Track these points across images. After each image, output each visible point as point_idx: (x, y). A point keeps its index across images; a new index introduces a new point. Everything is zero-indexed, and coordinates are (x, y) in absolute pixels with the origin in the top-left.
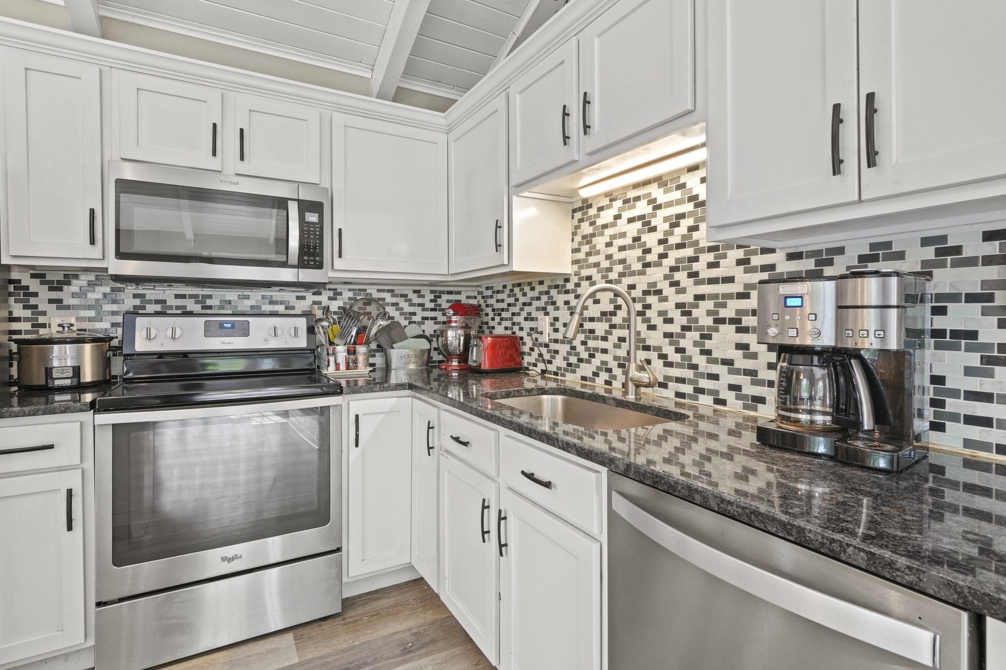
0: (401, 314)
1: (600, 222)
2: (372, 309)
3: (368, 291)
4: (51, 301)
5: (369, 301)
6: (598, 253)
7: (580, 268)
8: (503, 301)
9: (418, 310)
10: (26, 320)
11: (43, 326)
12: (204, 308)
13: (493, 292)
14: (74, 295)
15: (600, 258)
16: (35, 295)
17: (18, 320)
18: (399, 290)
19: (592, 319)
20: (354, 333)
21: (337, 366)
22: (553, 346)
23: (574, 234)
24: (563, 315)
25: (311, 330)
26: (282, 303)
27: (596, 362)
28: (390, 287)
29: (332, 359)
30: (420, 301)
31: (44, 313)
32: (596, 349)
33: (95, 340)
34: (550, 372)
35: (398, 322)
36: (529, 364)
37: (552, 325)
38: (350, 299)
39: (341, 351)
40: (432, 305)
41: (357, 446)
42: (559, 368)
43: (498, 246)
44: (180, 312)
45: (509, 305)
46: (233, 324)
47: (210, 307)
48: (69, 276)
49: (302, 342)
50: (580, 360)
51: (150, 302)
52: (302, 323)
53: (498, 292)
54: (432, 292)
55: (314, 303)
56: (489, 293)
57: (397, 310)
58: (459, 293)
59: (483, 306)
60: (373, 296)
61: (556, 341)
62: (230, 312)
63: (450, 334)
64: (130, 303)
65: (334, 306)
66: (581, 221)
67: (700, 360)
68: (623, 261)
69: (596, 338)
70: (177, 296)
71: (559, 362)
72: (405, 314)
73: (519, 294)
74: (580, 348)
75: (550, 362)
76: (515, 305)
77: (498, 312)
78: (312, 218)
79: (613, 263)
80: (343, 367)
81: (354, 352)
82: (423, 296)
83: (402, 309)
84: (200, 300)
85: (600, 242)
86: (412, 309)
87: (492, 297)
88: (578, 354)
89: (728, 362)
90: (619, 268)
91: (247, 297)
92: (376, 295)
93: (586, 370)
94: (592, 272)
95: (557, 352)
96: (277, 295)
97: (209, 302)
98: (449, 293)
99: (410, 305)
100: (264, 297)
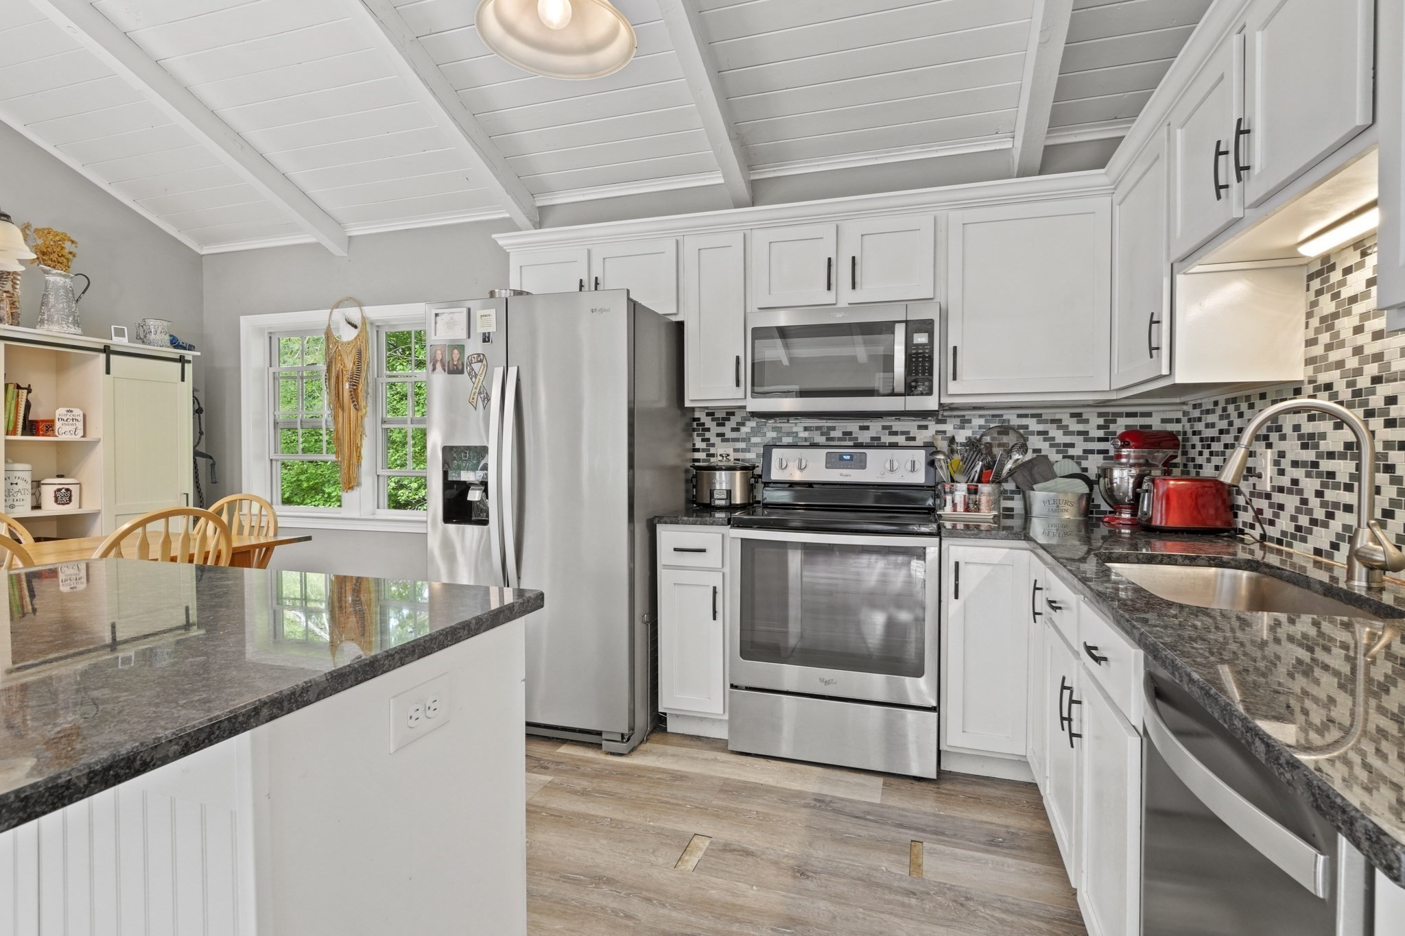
0: (1052, 446)
1: (1346, 293)
2: (1010, 439)
3: (1005, 417)
4: (718, 435)
5: (1005, 430)
6: (1342, 344)
7: (1317, 370)
8: (1213, 425)
9: (1078, 440)
10: (704, 450)
11: (713, 455)
12: (828, 439)
13: (1202, 412)
14: (733, 430)
15: (1344, 354)
16: (708, 430)
17: (698, 450)
18: (1048, 414)
19: (1331, 455)
20: (978, 468)
21: (954, 505)
22: (1278, 498)
23: (1309, 315)
24: (1293, 448)
25: (931, 464)
26: (903, 433)
27: (1336, 525)
28: (1035, 411)
29: (949, 498)
30: (1081, 427)
31: (713, 445)
32: (1336, 505)
33: (743, 468)
34: (1271, 539)
35: (1046, 457)
36: (1245, 524)
37: (1276, 463)
38: (980, 427)
39: (961, 490)
40: (1101, 433)
41: (956, 597)
42: (1284, 533)
43: (1153, 349)
44: (808, 444)
45: (1221, 432)
46: (851, 455)
47: (833, 439)
48: (730, 414)
49: (919, 478)
50: (1314, 522)
51: (784, 434)
52: (920, 456)
53: (1208, 412)
54: (1100, 415)
55: (938, 432)
56: (1196, 413)
57: (1045, 440)
58: (1149, 415)
59: (1190, 432)
60: (1011, 423)
61: (1281, 490)
62: (851, 443)
63: (1117, 473)
64: (771, 435)
65: (962, 436)
66: (1319, 293)
68: (1378, 357)
69: (1336, 486)
70: (806, 429)
71: (1284, 524)
72: (1058, 445)
74: (1314, 502)
75: (1272, 523)
76: (1228, 432)
77: (1207, 442)
78: (920, 339)
79: (1363, 361)
80: (960, 508)
81: (976, 492)
82: (1087, 421)
83: (1053, 439)
84: (825, 432)
85: (1345, 325)
86: (1068, 440)
87: (1200, 420)
88: (1310, 512)
90: (1372, 369)
91: (867, 428)
92: (1015, 421)
93: (1321, 538)
94: (1333, 376)
95: (1281, 507)
96: (898, 425)
97: (833, 434)
98: (1129, 415)
99: (1065, 434)
100: (884, 428)
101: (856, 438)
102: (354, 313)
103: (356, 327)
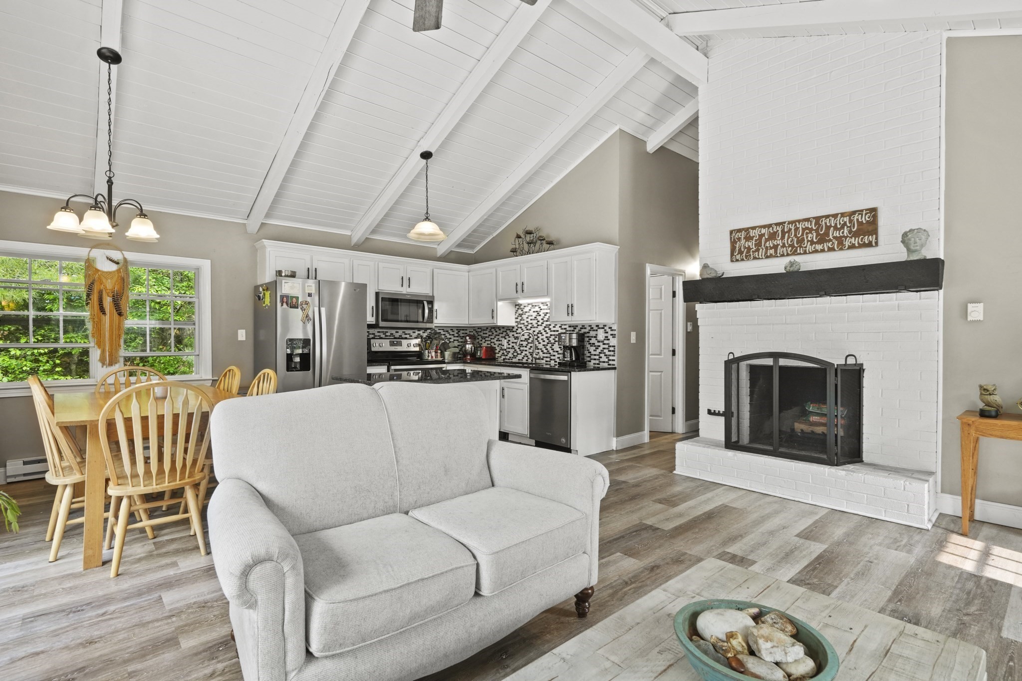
1: (524, 311)
2: (437, 336)
3: (436, 330)
5: (436, 333)
6: (524, 320)
7: (518, 324)
8: (486, 334)
9: (452, 337)
12: (385, 336)
13: (482, 330)
15: (525, 322)
18: (445, 329)
19: (522, 341)
21: (432, 357)
22: (508, 350)
23: (516, 313)
24: (512, 339)
26: (408, 334)
27: (523, 354)
28: (443, 328)
30: (453, 333)
32: (523, 350)
34: (507, 359)
35: (446, 342)
36: (498, 357)
37: (507, 343)
38: (430, 332)
39: (433, 352)
40: (457, 335)
42: (510, 357)
43: (493, 317)
44: (379, 337)
45: (489, 335)
46: (397, 341)
47: (387, 336)
50: (518, 354)
51: (370, 334)
53: (484, 330)
54: (457, 330)
55: (419, 334)
56: (480, 330)
58: (466, 330)
59: (477, 335)
61: (509, 348)
62: (393, 337)
63: (467, 346)
66: (518, 309)
67: (551, 351)
68: (532, 324)
69: (523, 347)
70: (378, 332)
71: (510, 355)
73: (494, 332)
74: (518, 350)
75: (507, 355)
76: (492, 335)
77: (484, 338)
79: (529, 324)
80: (434, 357)
81: (437, 352)
82: (454, 331)
84: (385, 333)
85: (524, 317)
87: (481, 332)
88: (517, 352)
89: (557, 352)
90: (530, 325)
91: (398, 332)
92: (438, 331)
93: (520, 357)
94: (522, 326)
95: (509, 352)
96: (407, 332)
97: (387, 334)
98: (463, 330)
99: (450, 335)
100: (403, 332)
101: (394, 336)
102: (117, 255)
103: (117, 263)
